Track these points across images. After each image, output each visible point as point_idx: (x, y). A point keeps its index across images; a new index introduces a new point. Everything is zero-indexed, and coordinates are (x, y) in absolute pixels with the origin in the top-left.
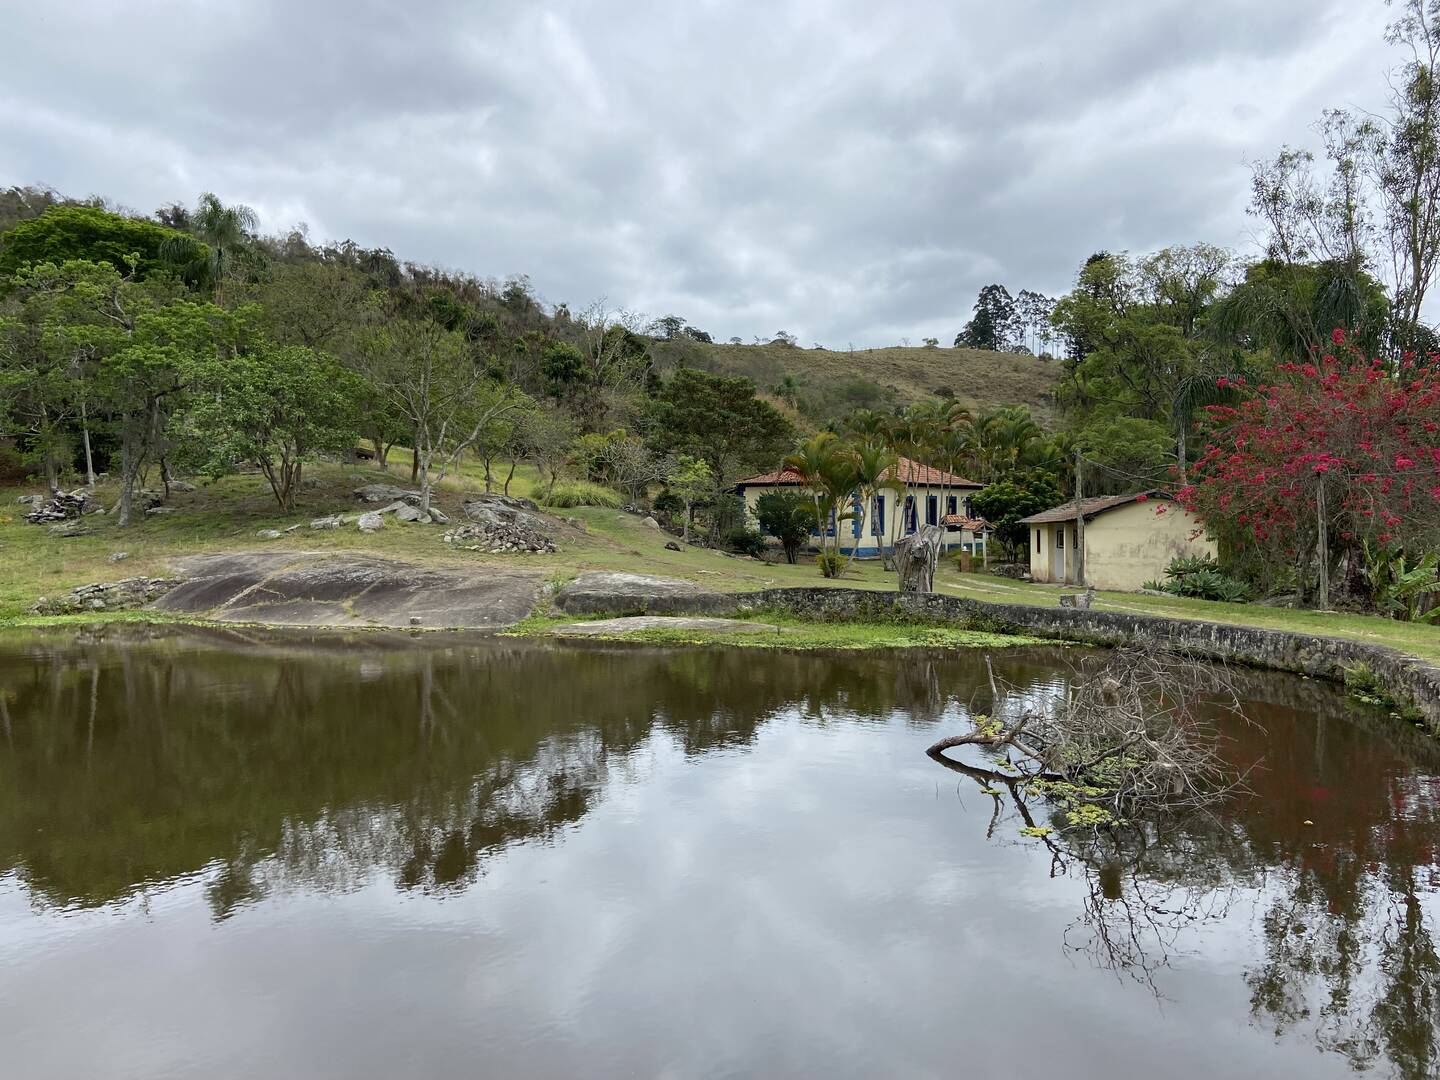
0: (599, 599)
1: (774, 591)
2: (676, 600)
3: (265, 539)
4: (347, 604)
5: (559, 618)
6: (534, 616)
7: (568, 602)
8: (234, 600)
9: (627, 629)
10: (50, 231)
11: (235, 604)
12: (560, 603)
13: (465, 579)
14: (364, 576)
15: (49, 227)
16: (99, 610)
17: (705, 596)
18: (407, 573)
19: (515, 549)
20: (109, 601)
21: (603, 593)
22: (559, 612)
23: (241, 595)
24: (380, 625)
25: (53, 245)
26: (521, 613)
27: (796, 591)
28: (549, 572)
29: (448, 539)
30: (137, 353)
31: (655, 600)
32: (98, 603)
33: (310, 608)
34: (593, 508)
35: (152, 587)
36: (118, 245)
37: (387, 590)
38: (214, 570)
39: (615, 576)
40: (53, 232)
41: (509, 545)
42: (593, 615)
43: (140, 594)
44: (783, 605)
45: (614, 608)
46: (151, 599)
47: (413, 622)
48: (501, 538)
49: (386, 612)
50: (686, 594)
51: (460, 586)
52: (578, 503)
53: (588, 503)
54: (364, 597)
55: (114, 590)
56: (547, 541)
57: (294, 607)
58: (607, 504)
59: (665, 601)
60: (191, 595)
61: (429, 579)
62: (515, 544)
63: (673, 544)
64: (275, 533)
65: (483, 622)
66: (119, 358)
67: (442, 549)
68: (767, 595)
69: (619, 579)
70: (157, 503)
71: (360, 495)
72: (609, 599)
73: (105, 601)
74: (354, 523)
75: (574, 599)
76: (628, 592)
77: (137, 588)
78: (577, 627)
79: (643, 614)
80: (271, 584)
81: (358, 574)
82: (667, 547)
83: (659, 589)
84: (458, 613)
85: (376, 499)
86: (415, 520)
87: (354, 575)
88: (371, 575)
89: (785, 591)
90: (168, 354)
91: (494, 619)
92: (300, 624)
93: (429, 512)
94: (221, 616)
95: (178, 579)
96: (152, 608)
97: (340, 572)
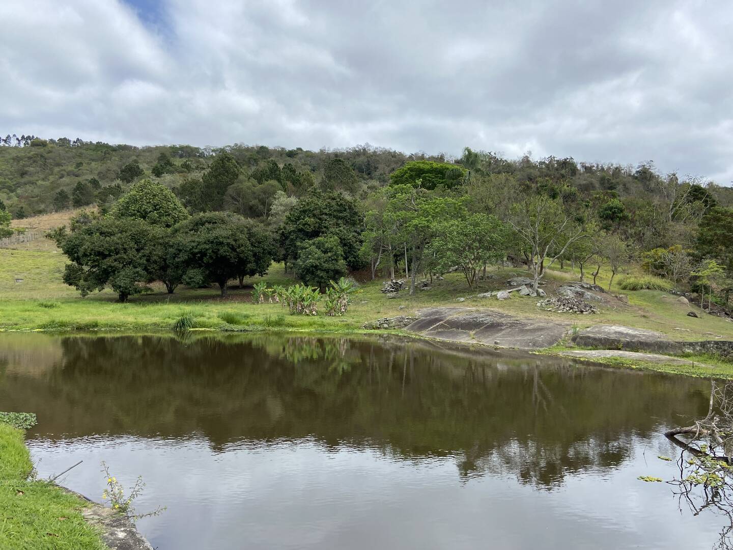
0: (595, 339)
1: (709, 342)
2: (641, 343)
3: (458, 302)
4: (472, 333)
5: (571, 347)
6: (558, 345)
7: (578, 340)
8: (432, 328)
9: (600, 356)
10: (406, 172)
11: (431, 330)
12: (574, 339)
13: (531, 324)
14: (485, 320)
15: (406, 170)
16: (386, 328)
17: (661, 342)
18: (505, 320)
19: (571, 311)
20: (390, 325)
21: (598, 336)
22: (572, 344)
23: (435, 326)
24: (481, 343)
26: (551, 343)
27: (724, 343)
28: (585, 324)
29: (539, 304)
30: (415, 222)
31: (628, 343)
32: (386, 326)
33: (457, 333)
34: (650, 291)
35: (406, 320)
36: (430, 175)
37: (493, 327)
38: (430, 315)
39: (613, 327)
40: (407, 173)
41: (568, 309)
42: (590, 347)
43: (402, 323)
44: (714, 351)
45: (603, 344)
46: (406, 325)
47: (496, 343)
48: (564, 305)
49: (485, 338)
50: (643, 339)
51: (528, 328)
52: (642, 288)
53: (648, 288)
54: (481, 330)
55: (392, 320)
56: (591, 307)
57: (451, 332)
59: (634, 343)
60: (419, 325)
61: (515, 323)
62: (571, 308)
64: (462, 299)
65: (529, 346)
66: (410, 224)
67: (534, 310)
68: (703, 345)
69: (614, 330)
70: (426, 285)
71: (509, 282)
72: (600, 340)
73: (388, 325)
74: (495, 296)
75: (581, 338)
76: (613, 337)
77: (400, 320)
78: (572, 353)
79: (619, 349)
80: (448, 322)
81: (483, 319)
82: (689, 315)
83: (634, 336)
84: (517, 341)
85: (515, 284)
86: (528, 295)
87: (481, 319)
88: (488, 320)
89: (716, 343)
90: (428, 221)
91: (534, 345)
92: (448, 340)
93: (537, 291)
94: (425, 335)
95: (417, 317)
96: (405, 329)
97: (476, 318)
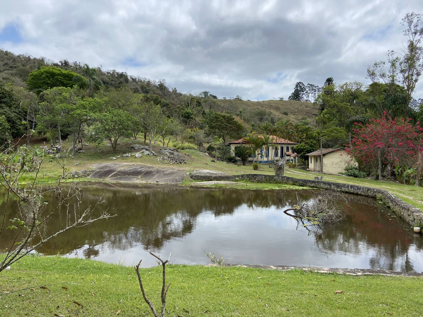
1: (244, 175)
2: (220, 177)
3: (112, 160)
4: (140, 177)
5: (192, 181)
6: (185, 180)
7: (193, 177)
8: (110, 176)
9: (210, 184)
10: (43, 74)
11: (111, 177)
12: (191, 177)
13: (167, 171)
14: (142, 170)
15: (42, 72)
16: (77, 178)
17: (227, 176)
18: (152, 169)
19: (176, 163)
20: (79, 175)
21: (202, 175)
22: (191, 179)
23: (112, 174)
24: (149, 182)
25: (44, 77)
26: (182, 180)
27: (250, 175)
28: (186, 169)
29: (159, 160)
30: (78, 111)
31: (215, 177)
32: (76, 176)
33: (130, 178)
34: (190, 150)
35: (88, 172)
36: (61, 77)
37: (148, 174)
38: (103, 168)
39: (204, 170)
40: (44, 74)
41: (175, 162)
42: (200, 180)
43: (86, 174)
44: (246, 178)
45: (205, 179)
46: (88, 175)
47: (157, 182)
48: (172, 160)
49: (149, 179)
50: (222, 175)
51: (166, 173)
52: (186, 149)
53: (189, 149)
54: (143, 175)
55: (80, 173)
56: (184, 161)
57: (126, 177)
58: (194, 149)
59: (217, 177)
60: (99, 174)
61: (158, 171)
62: (176, 161)
63: (213, 160)
64: (114, 158)
65: (174, 182)
66: (74, 113)
67: (157, 163)
68: (242, 176)
69: (205, 171)
70: (80, 149)
71: (132, 148)
72: (204, 177)
73: (78, 175)
74: (134, 156)
75: (195, 176)
76: (208, 175)
77: (85, 172)
78: (197, 184)
79: (212, 180)
80: (119, 172)
81: (140, 169)
82: (212, 161)
83: (215, 174)
84: (167, 180)
85: (137, 148)
86: (149, 155)
87: (139, 170)
88: (144, 170)
89: (247, 175)
90: (86, 112)
91: (176, 181)
92: (129, 182)
93: (152, 152)
94: (108, 180)
95: (94, 170)
96: (89, 177)
97: (135, 169)
